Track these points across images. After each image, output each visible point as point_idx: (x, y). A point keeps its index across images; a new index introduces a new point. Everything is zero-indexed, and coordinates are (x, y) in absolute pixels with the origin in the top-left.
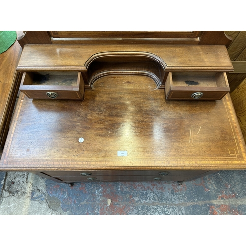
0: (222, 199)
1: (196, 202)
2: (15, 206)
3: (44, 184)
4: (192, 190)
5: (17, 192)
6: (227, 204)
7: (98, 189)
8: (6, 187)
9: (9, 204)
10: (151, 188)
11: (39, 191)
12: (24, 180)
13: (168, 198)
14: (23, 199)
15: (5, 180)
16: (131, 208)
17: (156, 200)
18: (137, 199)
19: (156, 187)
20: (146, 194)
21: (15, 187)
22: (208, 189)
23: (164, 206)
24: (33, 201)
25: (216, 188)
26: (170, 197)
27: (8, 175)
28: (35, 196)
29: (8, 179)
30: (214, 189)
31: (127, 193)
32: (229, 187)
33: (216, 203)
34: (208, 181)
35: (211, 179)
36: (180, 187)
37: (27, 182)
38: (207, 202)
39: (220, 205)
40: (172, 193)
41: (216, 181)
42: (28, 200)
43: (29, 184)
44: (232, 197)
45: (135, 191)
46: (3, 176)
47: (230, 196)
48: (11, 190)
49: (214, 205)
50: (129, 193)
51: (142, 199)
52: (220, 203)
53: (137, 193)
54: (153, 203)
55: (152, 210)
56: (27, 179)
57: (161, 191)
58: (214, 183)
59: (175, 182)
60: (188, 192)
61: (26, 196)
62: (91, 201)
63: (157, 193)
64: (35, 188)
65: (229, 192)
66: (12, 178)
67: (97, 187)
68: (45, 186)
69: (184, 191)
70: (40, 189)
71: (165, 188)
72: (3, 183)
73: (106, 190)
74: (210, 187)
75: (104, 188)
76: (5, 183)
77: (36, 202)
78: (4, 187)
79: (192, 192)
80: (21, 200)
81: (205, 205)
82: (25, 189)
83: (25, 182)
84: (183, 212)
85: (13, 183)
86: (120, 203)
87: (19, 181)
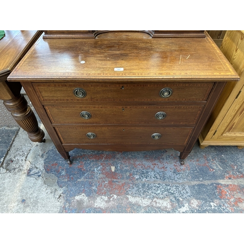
0: (230, 179)
1: (201, 181)
2: (10, 181)
3: (43, 162)
4: (196, 170)
5: (14, 169)
6: (236, 184)
7: (97, 167)
8: (4, 165)
9: (4, 180)
10: (152, 167)
11: (37, 168)
12: (24, 158)
13: (170, 176)
14: (19, 175)
15: (4, 158)
16: (131, 185)
17: (157, 178)
18: (137, 177)
19: (157, 166)
20: (147, 172)
21: (13, 165)
22: (213, 169)
23: (166, 185)
24: (29, 177)
25: (221, 169)
26: (173, 176)
27: (9, 154)
28: (31, 173)
29: (8, 158)
30: (220, 170)
31: (126, 171)
32: (236, 168)
33: (223, 183)
34: (212, 162)
35: (215, 160)
36: (183, 167)
37: (26, 161)
38: (213, 181)
39: (228, 185)
40: (174, 172)
41: (221, 162)
42: (24, 176)
43: (27, 162)
44: (241, 177)
45: (135, 169)
46: (3, 154)
47: (238, 176)
48: (8, 167)
49: (221, 185)
50: (129, 171)
51: (142, 177)
52: (227, 183)
53: (137, 172)
54: (154, 181)
55: (154, 188)
56: (26, 158)
57: (162, 170)
58: (219, 164)
59: (177, 163)
60: (192, 172)
61: (23, 172)
62: (89, 178)
63: (158, 172)
64: (33, 166)
65: (236, 172)
66: (12, 157)
67: (96, 165)
68: (43, 164)
69: (187, 171)
70: (38, 166)
71: (166, 167)
72: (2, 160)
73: (105, 168)
74: (215, 168)
75: (103, 166)
76: (3, 161)
77: (32, 178)
78: (2, 164)
79: (196, 171)
80: (17, 176)
81: (212, 184)
82: (22, 166)
83: (24, 161)
84: (187, 190)
85: (12, 162)
86: (119, 180)
87: (18, 160)
